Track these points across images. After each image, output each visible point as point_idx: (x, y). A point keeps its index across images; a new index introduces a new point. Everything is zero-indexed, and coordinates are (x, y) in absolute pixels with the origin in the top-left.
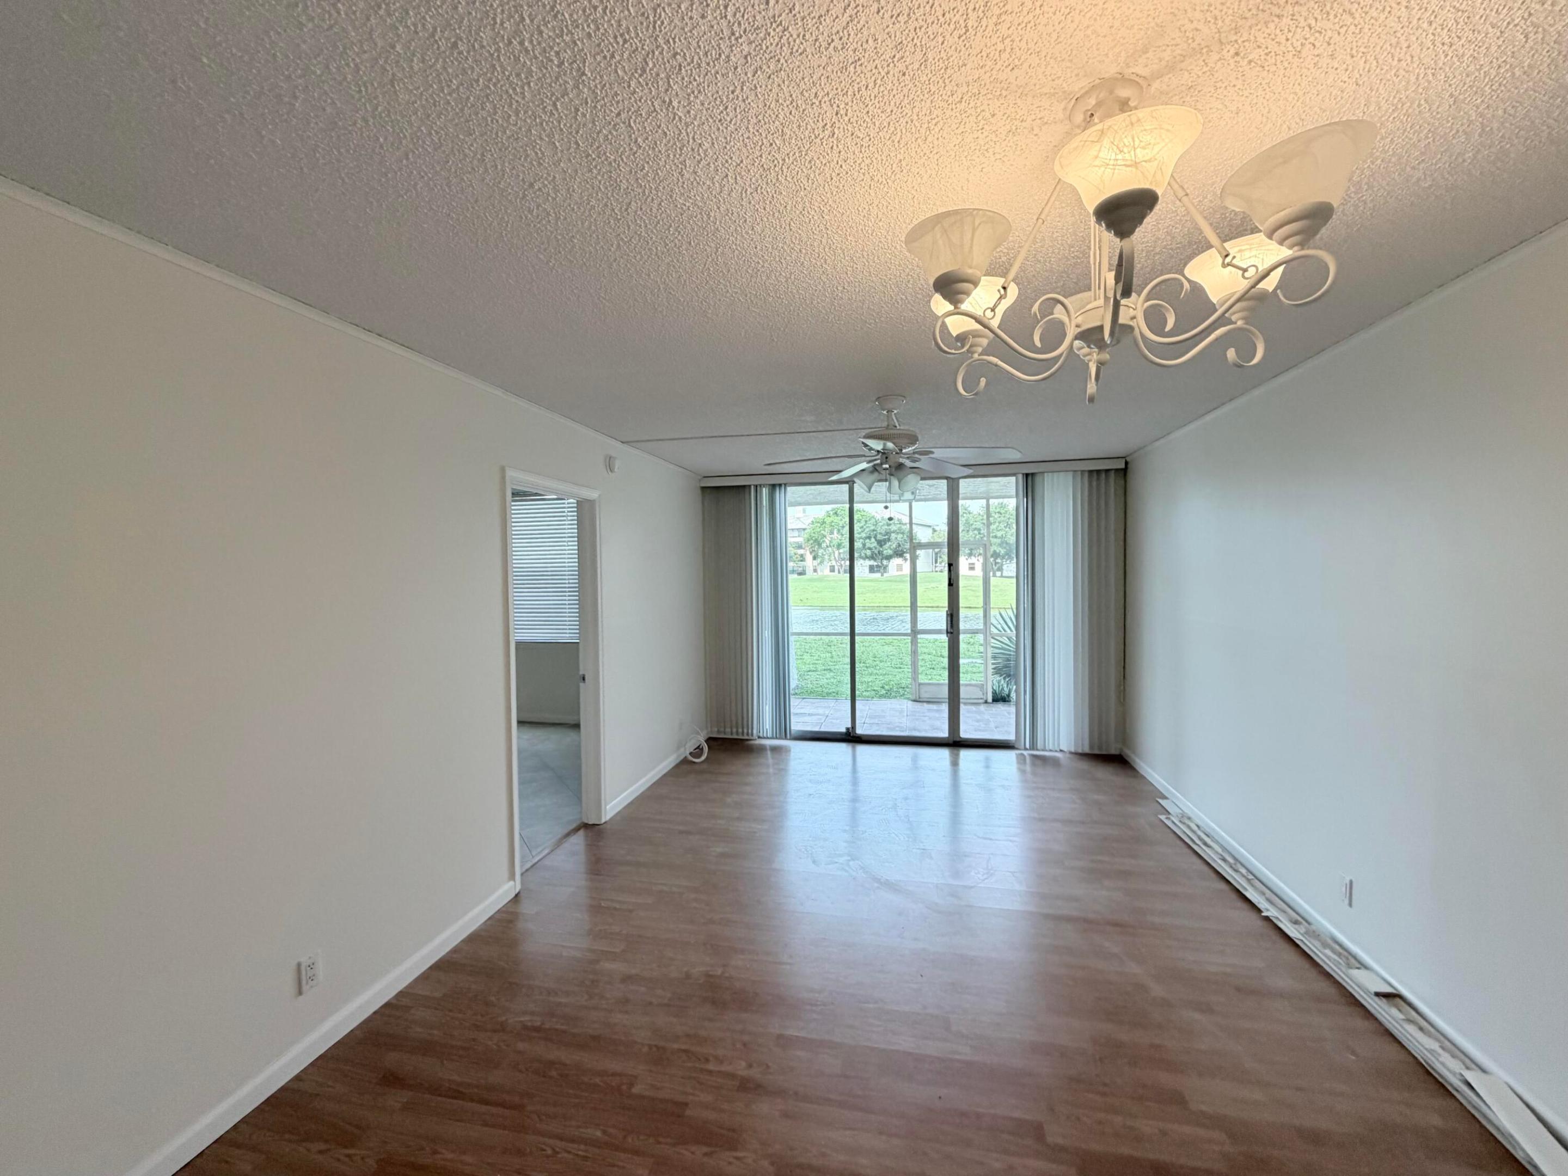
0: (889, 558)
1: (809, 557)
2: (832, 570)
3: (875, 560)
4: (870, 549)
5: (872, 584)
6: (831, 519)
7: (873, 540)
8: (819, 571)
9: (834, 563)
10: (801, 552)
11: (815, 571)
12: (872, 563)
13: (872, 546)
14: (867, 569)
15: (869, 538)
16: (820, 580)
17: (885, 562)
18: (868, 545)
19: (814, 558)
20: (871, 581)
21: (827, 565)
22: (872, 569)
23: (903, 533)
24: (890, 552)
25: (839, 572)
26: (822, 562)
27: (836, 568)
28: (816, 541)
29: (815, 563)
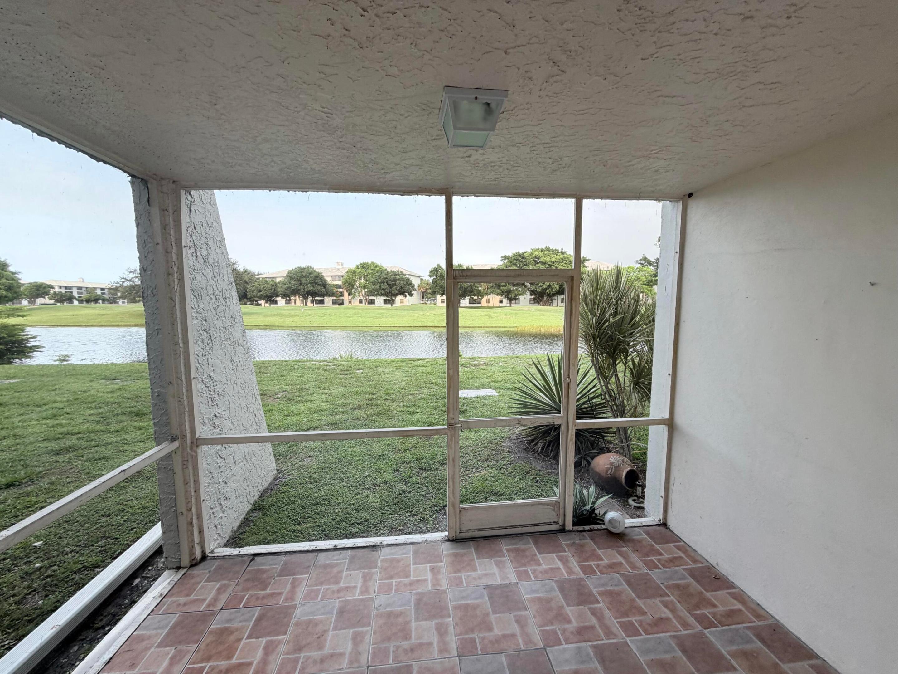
0: (396, 295)
1: (346, 294)
2: (361, 302)
3: (387, 296)
4: (384, 289)
5: (386, 312)
6: (360, 270)
7: (386, 284)
8: (352, 302)
9: (362, 298)
10: (340, 290)
11: (350, 302)
12: (385, 298)
13: (385, 287)
14: (382, 302)
15: (384, 283)
16: (353, 308)
17: (393, 298)
18: (383, 287)
19: (349, 295)
20: (384, 309)
21: (358, 299)
22: (385, 302)
23: (404, 281)
24: (396, 292)
25: (365, 304)
26: (354, 297)
27: (363, 301)
28: (350, 283)
29: (350, 297)
